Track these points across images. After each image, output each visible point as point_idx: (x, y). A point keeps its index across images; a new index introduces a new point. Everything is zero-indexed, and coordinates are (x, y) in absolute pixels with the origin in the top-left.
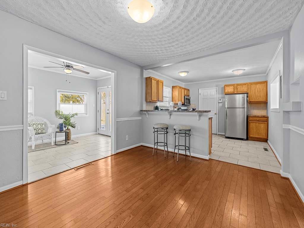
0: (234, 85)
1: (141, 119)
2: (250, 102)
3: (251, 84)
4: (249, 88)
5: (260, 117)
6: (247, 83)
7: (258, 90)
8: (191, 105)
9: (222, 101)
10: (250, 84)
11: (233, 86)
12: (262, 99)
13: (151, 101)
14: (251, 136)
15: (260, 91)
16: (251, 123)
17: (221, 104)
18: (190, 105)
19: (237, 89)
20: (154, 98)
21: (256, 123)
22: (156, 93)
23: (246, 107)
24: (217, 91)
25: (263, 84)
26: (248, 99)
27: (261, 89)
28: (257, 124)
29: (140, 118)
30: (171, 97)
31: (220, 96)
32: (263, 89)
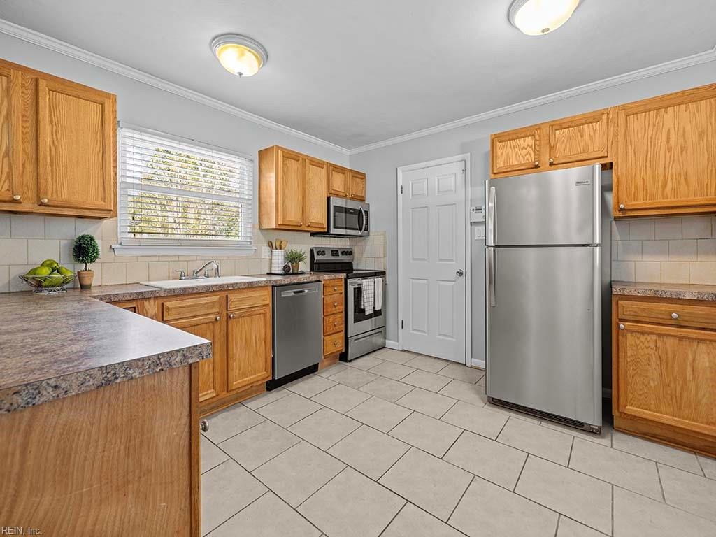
0: (538, 127)
2: (621, 210)
3: (631, 111)
4: (616, 135)
5: (690, 302)
6: (603, 112)
7: (672, 142)
10: (622, 114)
11: (533, 136)
14: (631, 409)
15: (683, 148)
16: (632, 332)
17: (481, 227)
19: (552, 148)
21: (660, 335)
23: (597, 241)
24: (464, 171)
26: (610, 197)
28: (670, 342)
32: (701, 134)
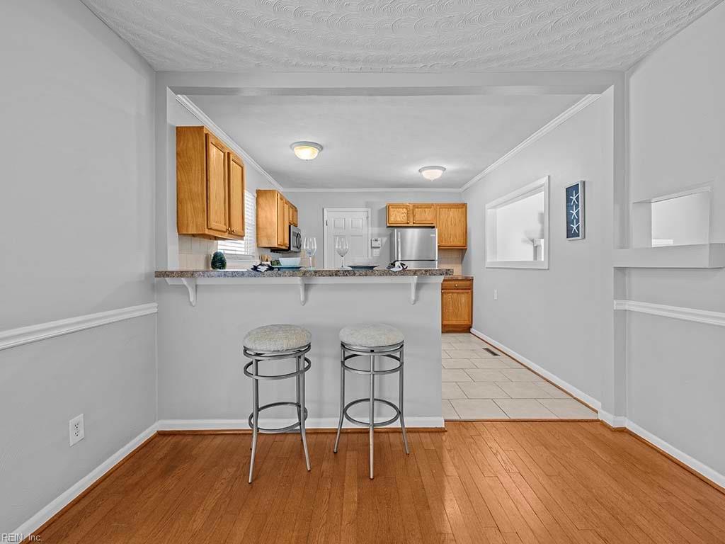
0: (408, 205)
1: (156, 310)
3: (440, 206)
4: (436, 215)
5: (460, 280)
6: (432, 205)
7: (452, 222)
8: (302, 253)
9: (379, 242)
10: (438, 207)
11: (406, 209)
12: (458, 242)
13: (207, 232)
15: (455, 225)
16: (445, 293)
17: (378, 250)
18: (300, 252)
19: (414, 216)
20: (217, 221)
21: (452, 293)
22: (225, 203)
23: (437, 259)
24: (367, 218)
25: (460, 210)
27: (457, 221)
28: (455, 295)
29: (151, 308)
30: (254, 223)
31: (376, 230)
32: (460, 221)
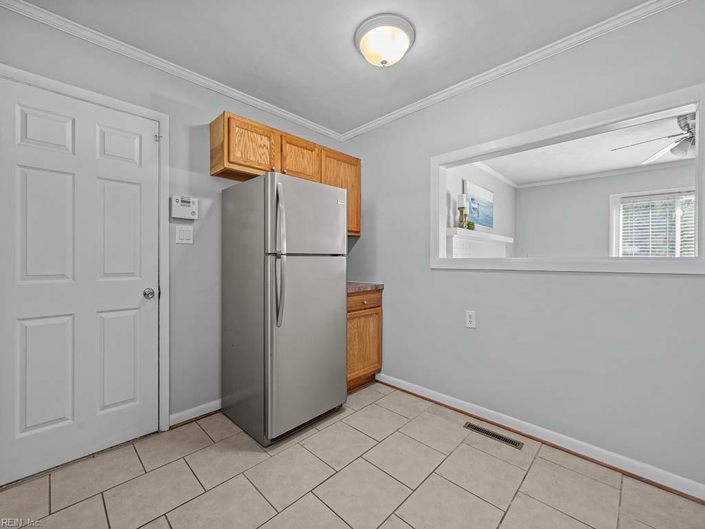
3: (327, 153)
4: (320, 168)
6: (315, 146)
9: (193, 207)
10: (323, 154)
11: (269, 138)
12: (351, 223)
17: (188, 228)
19: (283, 159)
21: (359, 318)
23: (346, 252)
24: (158, 138)
25: (353, 167)
27: (349, 185)
28: (362, 320)
32: (352, 187)
